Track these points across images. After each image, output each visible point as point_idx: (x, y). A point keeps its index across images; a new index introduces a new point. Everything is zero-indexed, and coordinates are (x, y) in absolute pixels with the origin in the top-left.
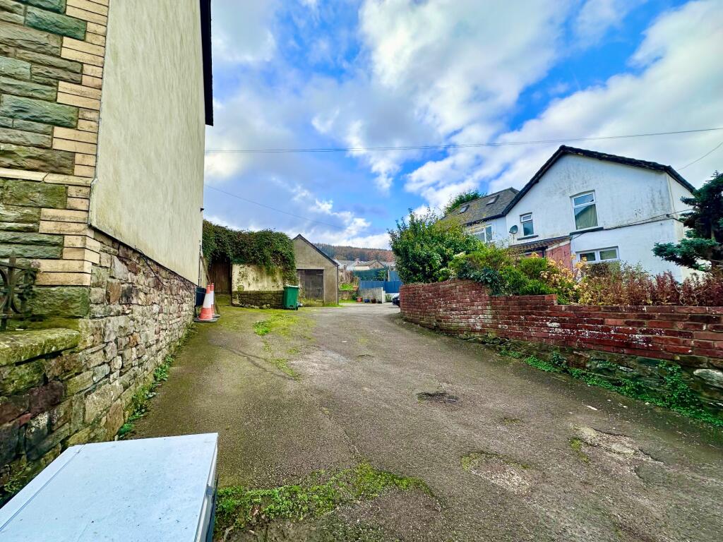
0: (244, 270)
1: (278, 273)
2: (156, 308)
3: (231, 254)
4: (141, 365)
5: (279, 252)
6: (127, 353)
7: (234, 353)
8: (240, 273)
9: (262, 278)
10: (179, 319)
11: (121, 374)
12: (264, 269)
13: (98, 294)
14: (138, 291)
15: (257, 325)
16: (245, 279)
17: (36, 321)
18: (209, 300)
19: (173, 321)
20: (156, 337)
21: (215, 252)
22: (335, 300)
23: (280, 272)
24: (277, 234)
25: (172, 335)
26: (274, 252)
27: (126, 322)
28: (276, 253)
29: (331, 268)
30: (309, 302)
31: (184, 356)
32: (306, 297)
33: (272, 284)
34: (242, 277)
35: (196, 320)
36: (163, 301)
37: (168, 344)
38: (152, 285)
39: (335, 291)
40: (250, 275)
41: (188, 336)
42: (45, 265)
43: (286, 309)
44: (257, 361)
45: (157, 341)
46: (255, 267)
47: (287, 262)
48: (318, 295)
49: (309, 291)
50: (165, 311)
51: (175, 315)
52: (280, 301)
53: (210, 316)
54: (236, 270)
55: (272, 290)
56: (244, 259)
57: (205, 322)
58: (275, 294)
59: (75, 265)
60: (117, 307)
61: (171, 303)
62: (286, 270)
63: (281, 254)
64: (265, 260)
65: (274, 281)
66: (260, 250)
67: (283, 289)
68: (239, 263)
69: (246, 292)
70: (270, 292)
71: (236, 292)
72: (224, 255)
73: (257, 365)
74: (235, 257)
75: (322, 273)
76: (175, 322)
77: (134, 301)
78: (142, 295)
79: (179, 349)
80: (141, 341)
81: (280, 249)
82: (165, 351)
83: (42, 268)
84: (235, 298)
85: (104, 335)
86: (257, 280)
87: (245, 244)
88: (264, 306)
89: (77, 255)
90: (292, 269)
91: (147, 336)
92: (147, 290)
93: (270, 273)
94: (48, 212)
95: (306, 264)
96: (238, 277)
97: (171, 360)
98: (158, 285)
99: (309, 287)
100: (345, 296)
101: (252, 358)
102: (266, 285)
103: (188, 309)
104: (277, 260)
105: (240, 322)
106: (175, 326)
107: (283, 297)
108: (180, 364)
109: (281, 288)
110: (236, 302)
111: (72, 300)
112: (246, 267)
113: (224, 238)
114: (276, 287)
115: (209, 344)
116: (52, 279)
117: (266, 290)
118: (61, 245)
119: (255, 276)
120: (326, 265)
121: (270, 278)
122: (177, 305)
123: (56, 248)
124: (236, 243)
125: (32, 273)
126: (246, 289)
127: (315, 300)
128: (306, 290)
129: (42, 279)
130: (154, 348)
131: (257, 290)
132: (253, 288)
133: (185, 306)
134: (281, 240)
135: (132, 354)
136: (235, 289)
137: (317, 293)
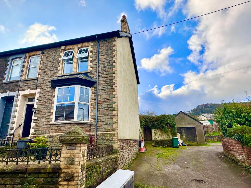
0: (156, 131)
1: (169, 132)
2: (127, 150)
3: (150, 126)
4: (125, 162)
5: (168, 123)
6: (123, 159)
7: (147, 163)
8: (154, 133)
9: (163, 134)
10: (133, 152)
11: (123, 163)
12: (163, 130)
13: (119, 149)
14: (124, 147)
15: (158, 154)
16: (156, 135)
17: (113, 153)
18: (143, 144)
19: (132, 152)
20: (128, 156)
21: (145, 126)
22: (204, 142)
23: (170, 132)
24: (167, 115)
25: (132, 156)
26: (166, 123)
27: (123, 153)
28: (167, 124)
29: (199, 125)
30: (190, 143)
31: (135, 162)
32: (188, 141)
33: (167, 137)
34: (156, 134)
35: (139, 152)
36: (129, 148)
37: (131, 158)
38: (126, 145)
39: (203, 137)
40: (158, 133)
41: (136, 157)
42: (114, 145)
43: (174, 147)
44: (152, 165)
45: (128, 157)
46: (160, 130)
47: (172, 127)
48: (194, 140)
49: (189, 137)
50: (129, 150)
51: (132, 151)
52: (172, 144)
53: (143, 150)
54: (153, 131)
55: (168, 139)
56: (155, 127)
57: (142, 152)
58: (169, 141)
59: (117, 145)
60: (121, 151)
61: (131, 148)
62: (172, 130)
63: (169, 124)
64: (163, 127)
65: (168, 135)
66: (161, 123)
67: (172, 139)
68: (154, 129)
69: (158, 140)
70: (166, 140)
71: (154, 140)
72: (148, 126)
73: (151, 166)
74: (152, 127)
75: (195, 128)
76: (132, 153)
77: (123, 149)
78: (125, 147)
79: (134, 160)
80: (125, 157)
81: (169, 122)
82: (130, 160)
83: (114, 146)
84: (153, 143)
85: (120, 156)
86: (161, 135)
87: (155, 122)
88: (164, 146)
89: (117, 144)
90: (175, 129)
91: (126, 156)
92: (125, 146)
93: (166, 132)
94: (113, 137)
95: (186, 124)
96: (154, 134)
97: (132, 163)
98: (127, 144)
99: (189, 135)
100: (215, 139)
101: (151, 165)
102: (165, 137)
103: (136, 148)
104: (168, 127)
105: (152, 153)
106: (132, 154)
107: (172, 142)
108: (134, 164)
109: (171, 138)
110: (154, 145)
111: (117, 150)
112: (156, 130)
113: (148, 120)
114: (169, 138)
115: (141, 159)
116: (115, 147)
117: (165, 139)
118: (115, 142)
119: (160, 133)
120: (196, 124)
121: (166, 134)
122: (132, 148)
123: (114, 143)
124: (152, 121)
125: (113, 146)
126: (157, 139)
127: (193, 142)
128: (188, 137)
129: (114, 147)
130: (128, 159)
131: (162, 139)
132: (160, 138)
133: (135, 148)
134: (169, 118)
135: (124, 159)
136: (153, 139)
137: (193, 138)
